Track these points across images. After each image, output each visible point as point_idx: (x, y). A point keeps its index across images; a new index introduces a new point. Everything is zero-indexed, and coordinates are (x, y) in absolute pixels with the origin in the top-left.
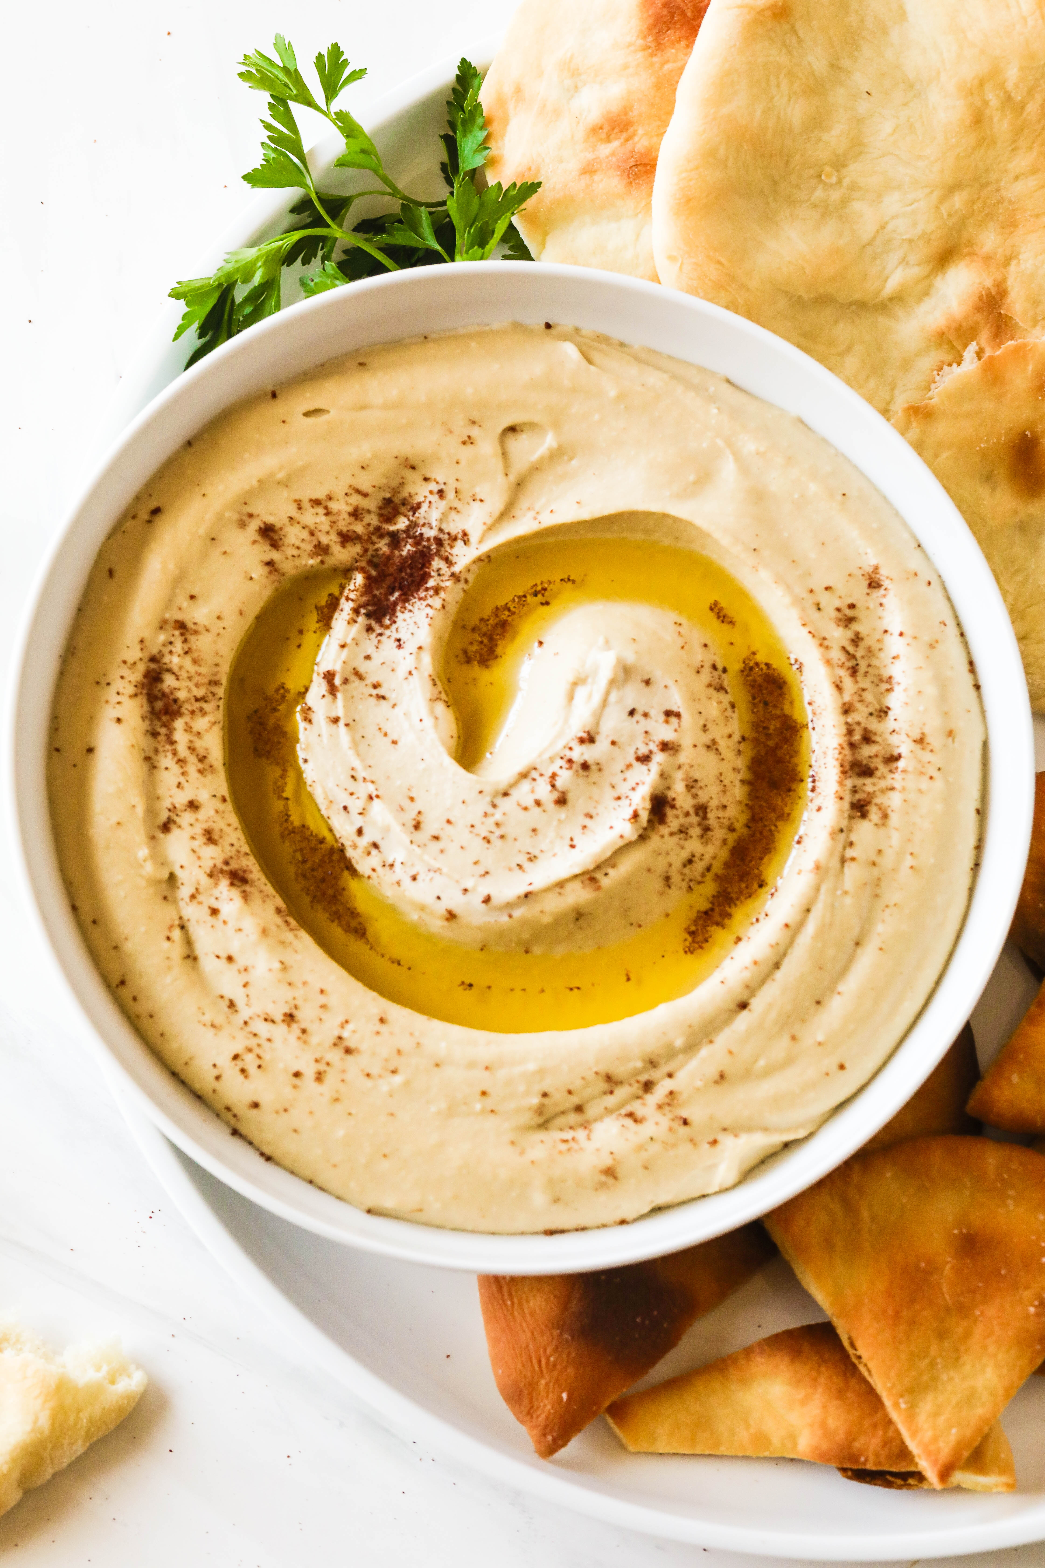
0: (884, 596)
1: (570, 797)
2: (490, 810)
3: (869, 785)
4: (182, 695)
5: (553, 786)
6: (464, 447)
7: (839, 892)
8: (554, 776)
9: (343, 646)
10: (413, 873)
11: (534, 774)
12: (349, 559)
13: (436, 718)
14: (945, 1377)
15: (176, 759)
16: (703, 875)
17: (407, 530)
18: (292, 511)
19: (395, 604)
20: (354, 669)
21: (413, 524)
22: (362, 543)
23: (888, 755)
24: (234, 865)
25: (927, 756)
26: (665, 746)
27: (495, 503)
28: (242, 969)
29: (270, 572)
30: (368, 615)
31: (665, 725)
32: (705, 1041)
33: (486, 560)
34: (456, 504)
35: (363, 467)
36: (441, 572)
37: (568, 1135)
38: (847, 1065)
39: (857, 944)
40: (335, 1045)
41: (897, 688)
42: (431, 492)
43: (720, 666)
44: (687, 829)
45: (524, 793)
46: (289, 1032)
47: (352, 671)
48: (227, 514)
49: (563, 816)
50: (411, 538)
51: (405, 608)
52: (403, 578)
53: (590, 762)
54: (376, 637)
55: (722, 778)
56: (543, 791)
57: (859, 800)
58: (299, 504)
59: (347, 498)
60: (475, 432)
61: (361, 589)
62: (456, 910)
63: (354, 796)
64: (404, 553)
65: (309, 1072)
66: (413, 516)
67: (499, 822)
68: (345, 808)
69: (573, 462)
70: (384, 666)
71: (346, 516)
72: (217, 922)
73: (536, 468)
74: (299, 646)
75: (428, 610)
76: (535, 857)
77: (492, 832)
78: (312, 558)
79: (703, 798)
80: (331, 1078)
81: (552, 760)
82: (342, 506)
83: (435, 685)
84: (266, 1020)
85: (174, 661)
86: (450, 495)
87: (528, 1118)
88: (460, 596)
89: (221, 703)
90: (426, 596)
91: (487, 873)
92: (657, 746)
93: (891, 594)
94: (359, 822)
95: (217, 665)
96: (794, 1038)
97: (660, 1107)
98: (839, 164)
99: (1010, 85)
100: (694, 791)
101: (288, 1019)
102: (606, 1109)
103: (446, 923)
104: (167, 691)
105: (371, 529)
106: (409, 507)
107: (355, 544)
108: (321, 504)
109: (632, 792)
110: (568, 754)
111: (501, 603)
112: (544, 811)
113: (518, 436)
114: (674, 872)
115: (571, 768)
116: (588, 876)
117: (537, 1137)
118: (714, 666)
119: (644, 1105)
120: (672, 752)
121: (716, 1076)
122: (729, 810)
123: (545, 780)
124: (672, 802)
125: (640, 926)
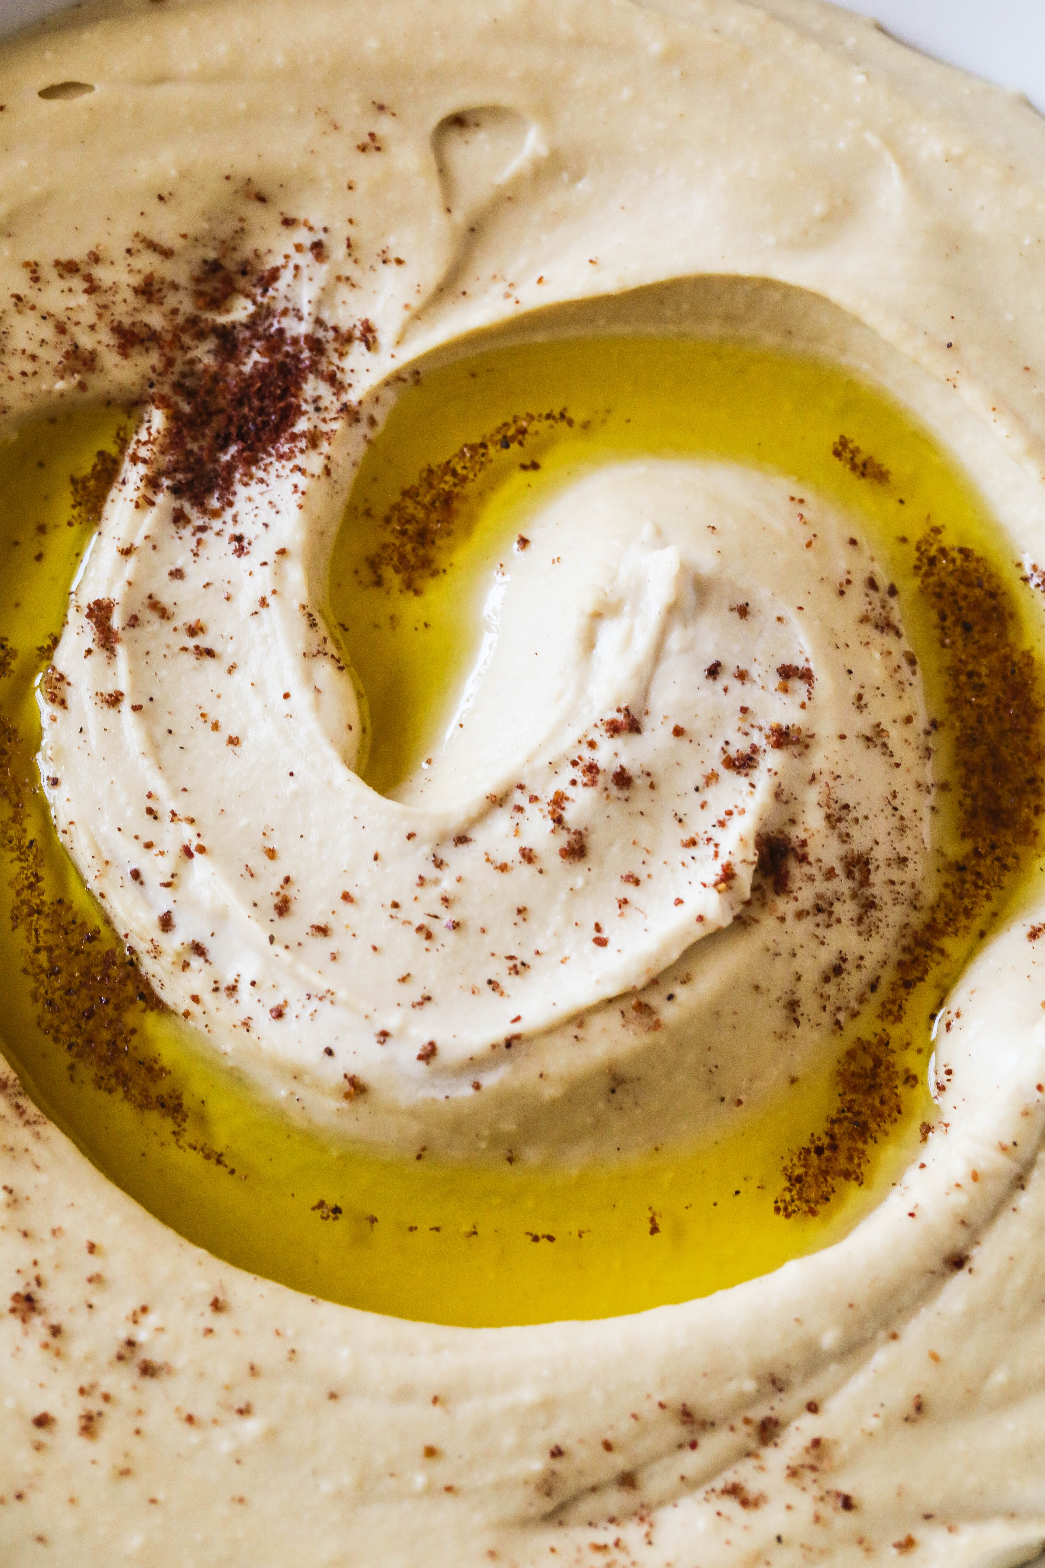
1: (592, 842)
2: (430, 872)
5: (558, 820)
6: (363, 156)
8: (559, 800)
9: (127, 552)
10: (278, 1001)
11: (520, 798)
12: (137, 380)
13: (318, 691)
16: (862, 998)
17: (252, 324)
18: (21, 283)
19: (230, 468)
20: (150, 597)
21: (264, 311)
22: (161, 347)
26: (783, 738)
27: (428, 265)
30: (176, 491)
31: (782, 696)
32: (882, 1334)
33: (411, 381)
34: (349, 270)
35: (161, 198)
36: (322, 404)
37: (606, 1535)
40: (120, 1358)
42: (299, 248)
43: (884, 582)
44: (832, 904)
45: (498, 836)
46: (26, 1333)
47: (147, 601)
49: (579, 882)
50: (259, 338)
51: (252, 477)
52: (245, 418)
53: (633, 770)
54: (194, 534)
55: (896, 803)
56: (538, 831)
58: (34, 271)
59: (130, 260)
60: (384, 127)
61: (160, 440)
62: (365, 1077)
63: (155, 851)
64: (247, 369)
65: (67, 1415)
66: (263, 294)
67: (450, 896)
68: (136, 875)
69: (581, 186)
70: (211, 589)
71: (129, 295)
73: (506, 198)
74: (39, 557)
75: (297, 478)
76: (523, 964)
77: (435, 917)
78: (62, 378)
79: (860, 841)
80: (112, 1428)
81: (554, 767)
82: (119, 276)
83: (313, 625)
86: (338, 251)
87: (523, 1502)
88: (359, 450)
91: (429, 999)
92: (767, 737)
94: (163, 901)
97: (793, 1473)
100: (842, 826)
101: (22, 1306)
102: (683, 1479)
103: (345, 1105)
105: (180, 320)
106: (255, 279)
107: (147, 350)
108: (77, 270)
109: (718, 829)
110: (588, 755)
111: (438, 460)
112: (541, 871)
113: (469, 134)
114: (805, 992)
115: (594, 783)
116: (634, 1001)
117: (542, 1540)
118: (872, 583)
119: (761, 1469)
120: (797, 749)
121: (906, 1406)
122: (910, 864)
123: (540, 810)
124: (799, 849)
125: (739, 1102)
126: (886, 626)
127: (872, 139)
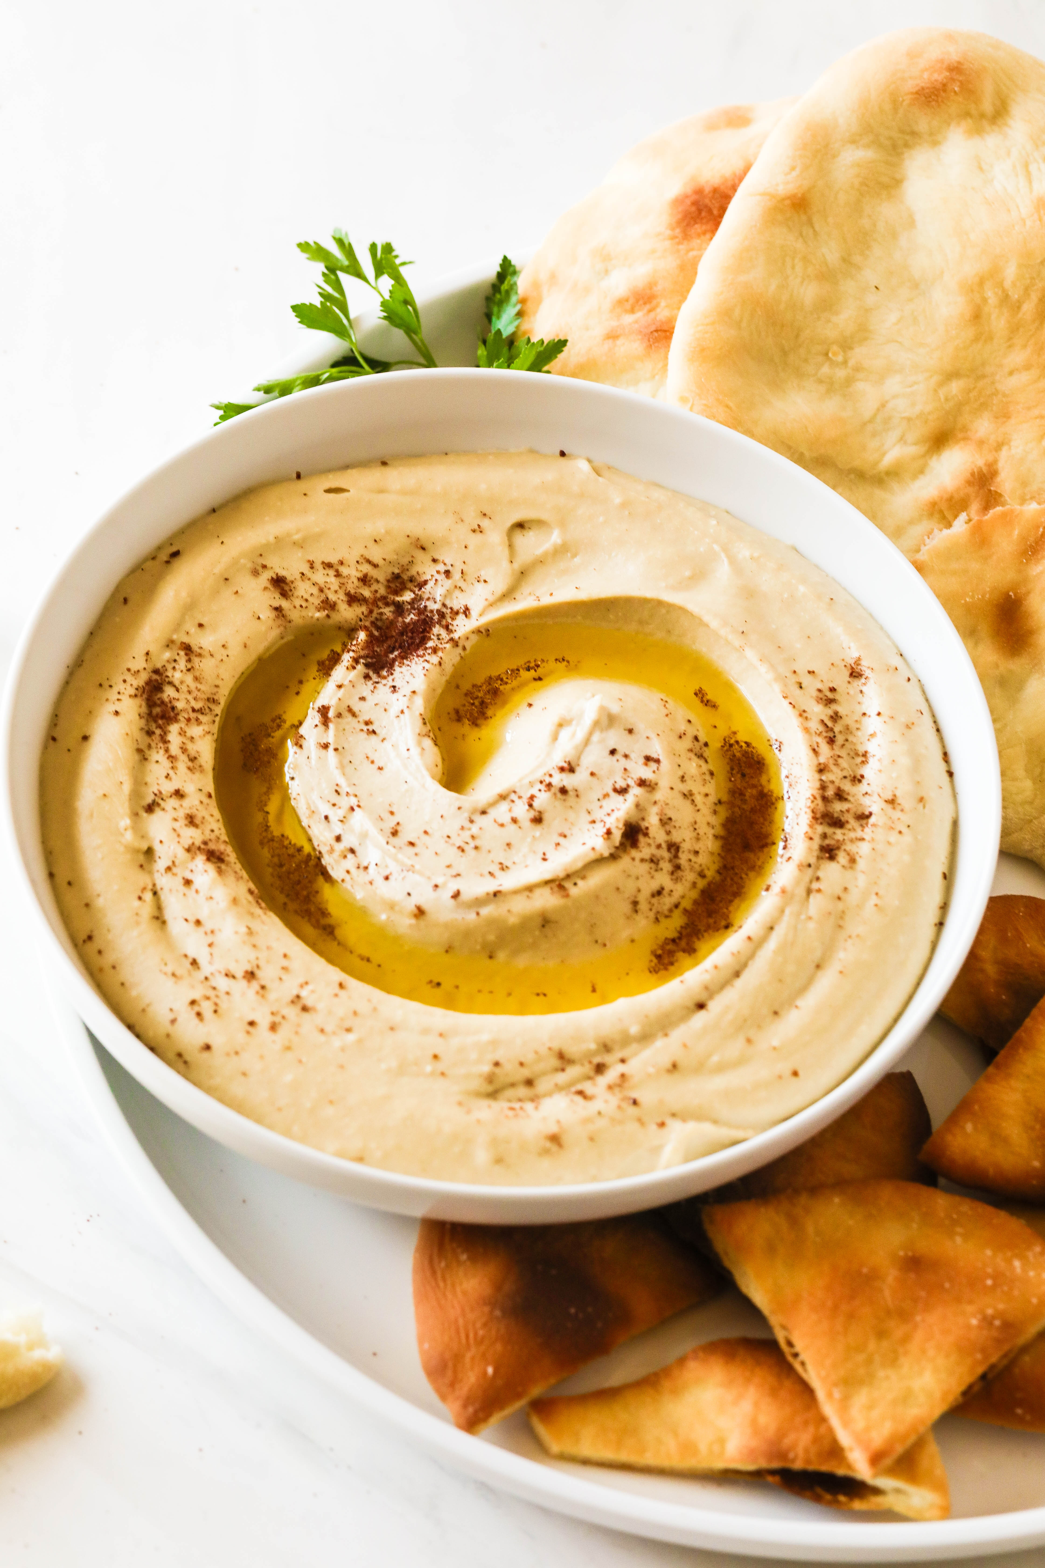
0: (865, 684)
1: (546, 817)
2: (467, 824)
3: (839, 834)
4: (180, 705)
5: (531, 806)
6: (473, 535)
7: (803, 917)
8: (532, 797)
9: (340, 687)
10: (387, 873)
11: (513, 797)
12: (354, 617)
13: (423, 749)
14: (881, 1374)
15: (167, 755)
16: (671, 911)
17: (412, 602)
18: (305, 569)
19: (394, 660)
20: (349, 707)
21: (419, 598)
22: (367, 604)
23: (859, 812)
24: (212, 846)
25: (897, 814)
26: (642, 783)
27: (499, 583)
28: (209, 932)
29: (277, 617)
30: (367, 665)
31: (645, 767)
32: (660, 1034)
33: (485, 631)
34: (461, 583)
35: (375, 541)
36: (441, 637)
37: (517, 1105)
38: (801, 1073)
39: (818, 967)
40: (293, 1002)
41: (871, 760)
42: (438, 572)
43: (702, 740)
44: (659, 861)
45: (502, 812)
46: (249, 987)
47: (347, 709)
48: (242, 561)
49: (537, 834)
50: (415, 609)
51: (403, 664)
52: (404, 641)
53: (569, 787)
54: (372, 684)
55: (696, 827)
56: (521, 810)
57: (828, 845)
58: (312, 564)
59: (358, 566)
60: (485, 523)
61: (362, 644)
62: (425, 907)
63: (336, 807)
64: (408, 620)
65: (264, 1022)
66: (419, 591)
67: (475, 835)
68: (326, 817)
69: (575, 560)
70: (378, 706)
71: (356, 581)
72: (191, 892)
73: (540, 561)
74: (298, 693)
75: (426, 664)
76: (507, 867)
77: (467, 843)
78: (319, 611)
79: (676, 837)
80: (285, 1032)
81: (531, 784)
82: (352, 572)
83: (425, 723)
84: (227, 975)
85: (177, 676)
86: (456, 575)
87: (477, 1084)
88: (457, 659)
89: (217, 719)
90: (424, 654)
91: (459, 875)
92: (635, 782)
93: (871, 682)
94: (338, 829)
95: (217, 686)
96: (749, 1041)
97: (610, 1087)
98: (846, 345)
99: (1008, 284)
100: (668, 828)
101: (249, 976)
102: (556, 1085)
103: (413, 921)
104: (167, 700)
105: (378, 595)
106: (416, 584)
107: (361, 605)
108: (332, 567)
109: (607, 817)
110: (548, 780)
111: (495, 674)
112: (520, 827)
113: (525, 532)
114: (643, 898)
115: (549, 790)
116: (557, 883)
117: (485, 1103)
118: (696, 738)
119: (595, 1085)
120: (649, 789)
121: (669, 1065)
122: (700, 856)
123: (523, 802)
124: (645, 831)
125: (605, 945)
126: (700, 756)
127: (716, 547)
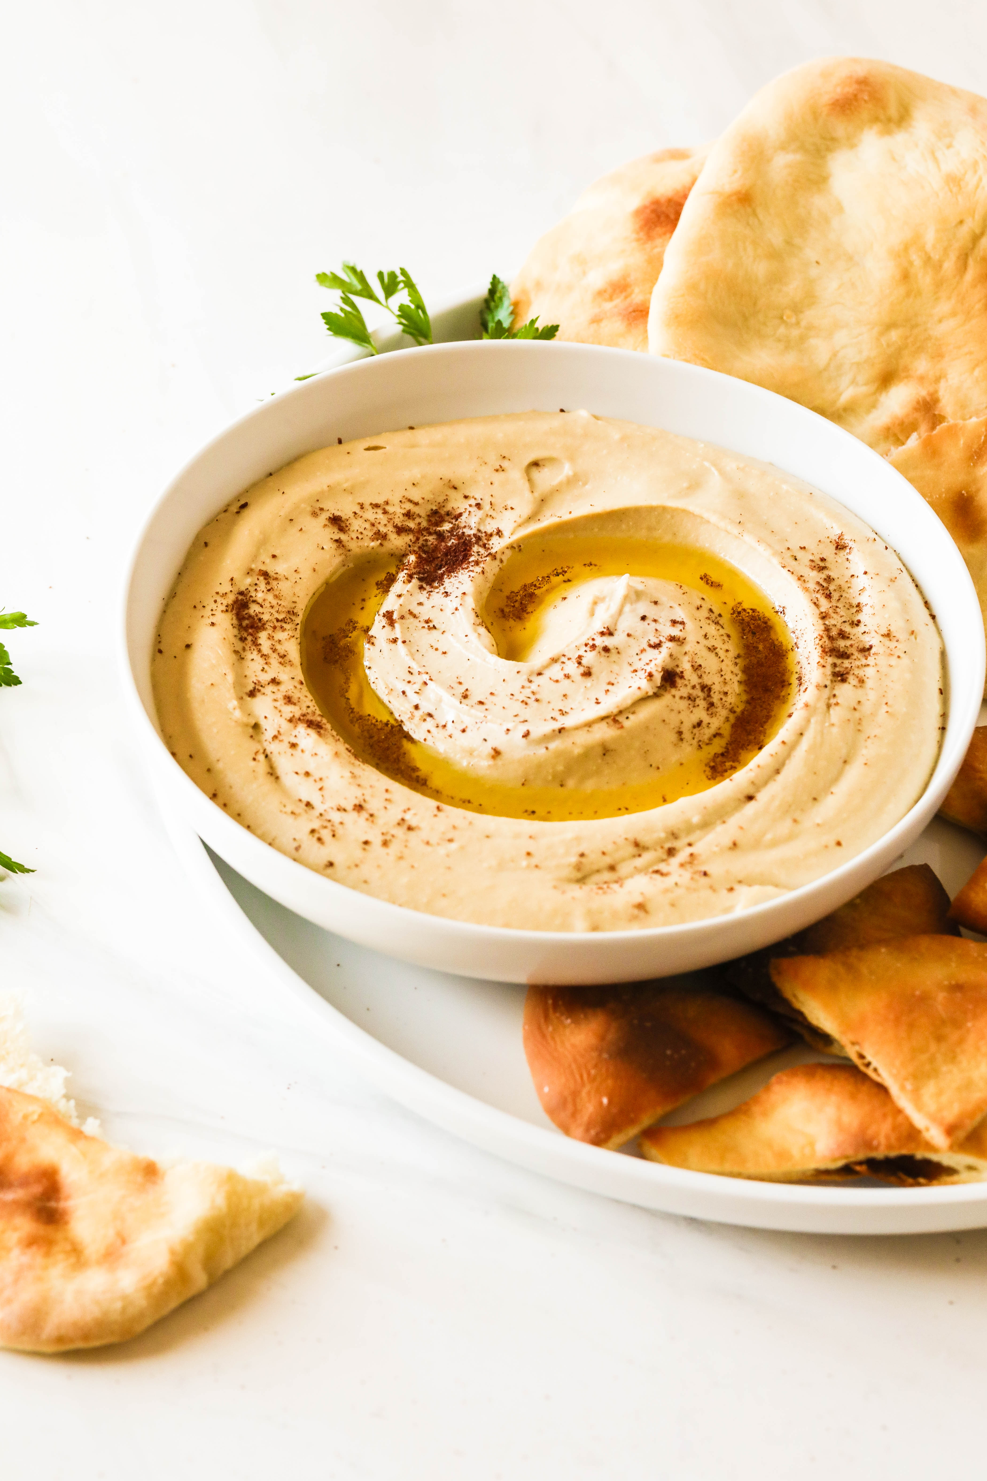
0: (850, 553)
1: (593, 671)
2: (527, 684)
3: (846, 663)
4: (265, 617)
5: (580, 663)
6: (497, 474)
7: (827, 724)
8: (580, 657)
9: (400, 596)
10: (464, 726)
11: (563, 659)
12: (404, 544)
13: (478, 635)
14: (944, 1068)
15: (260, 655)
16: (710, 739)
17: (451, 531)
18: (357, 509)
19: (443, 575)
20: (409, 610)
21: (456, 527)
22: (413, 534)
23: (861, 647)
24: (310, 717)
25: (893, 644)
26: (672, 639)
27: (524, 508)
28: (318, 779)
29: (338, 547)
30: (420, 579)
31: (673, 628)
32: (718, 822)
33: (517, 549)
34: (491, 512)
35: (414, 484)
36: (480, 554)
37: (604, 886)
38: (843, 843)
39: (845, 762)
40: (399, 824)
42: (470, 506)
43: (716, 612)
44: (695, 698)
45: (555, 671)
46: (359, 816)
47: (408, 612)
48: (303, 505)
49: (589, 684)
50: (454, 536)
51: (451, 576)
52: (449, 560)
53: (610, 646)
54: (427, 593)
55: (723, 673)
56: (571, 668)
57: (839, 672)
58: (362, 506)
59: (401, 504)
60: (505, 464)
61: (414, 564)
62: (500, 748)
63: (411, 683)
64: (449, 544)
65: (376, 840)
66: (456, 521)
67: (535, 691)
68: (404, 692)
69: (587, 487)
70: (435, 608)
71: (401, 516)
72: (297, 752)
73: (556, 490)
74: (363, 609)
75: (471, 574)
76: (566, 712)
77: (529, 698)
78: (373, 541)
79: (707, 680)
80: (395, 848)
81: (578, 648)
82: (397, 510)
83: (477, 616)
84: (339, 810)
85: (260, 596)
86: (486, 506)
87: (568, 872)
88: (496, 570)
89: (299, 627)
90: (468, 566)
91: (526, 721)
92: (666, 638)
93: (855, 551)
94: (415, 700)
95: (294, 602)
96: (795, 821)
97: (682, 865)
98: (797, 309)
99: (929, 247)
100: (699, 673)
101: (358, 808)
102: (635, 868)
103: (491, 762)
104: (253, 614)
105: (422, 527)
106: (452, 517)
107: (408, 534)
108: (379, 506)
109: (647, 666)
110: (591, 643)
111: (528, 582)
112: (573, 681)
113: (540, 469)
114: (686, 728)
115: (594, 650)
116: (612, 718)
117: (576, 887)
118: (711, 610)
119: (668, 864)
120: (679, 643)
121: (730, 844)
122: (729, 697)
123: (572, 662)
124: (681, 675)
125: (658, 768)
126: (717, 623)
127: (707, 464)
